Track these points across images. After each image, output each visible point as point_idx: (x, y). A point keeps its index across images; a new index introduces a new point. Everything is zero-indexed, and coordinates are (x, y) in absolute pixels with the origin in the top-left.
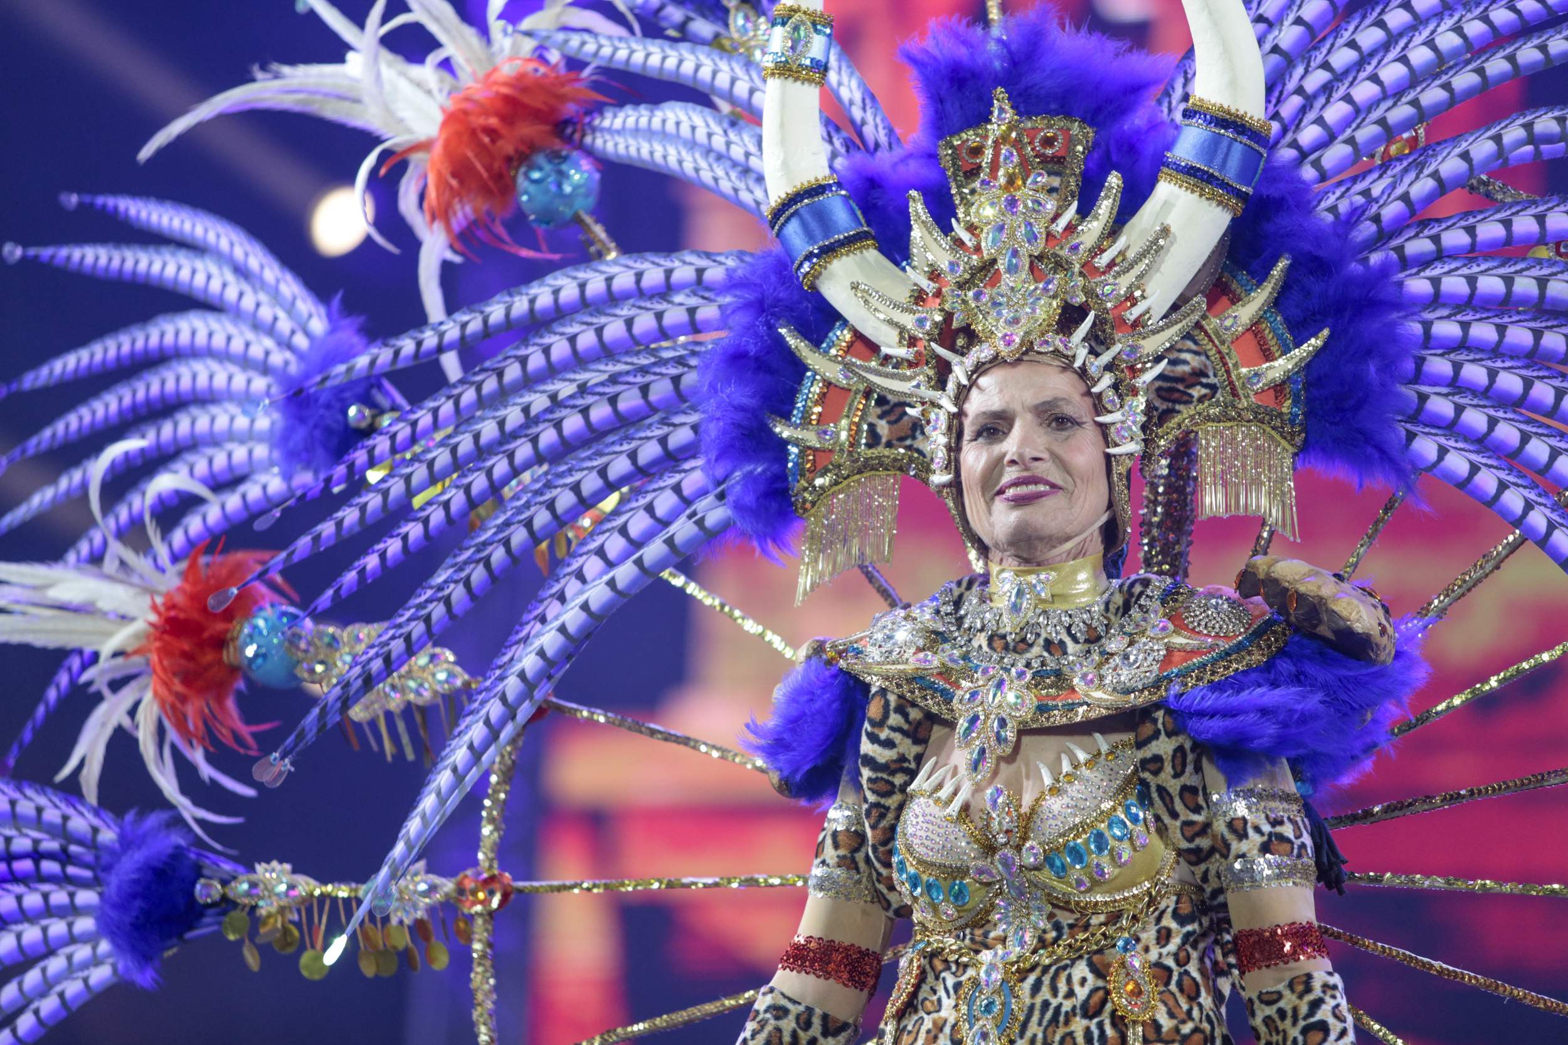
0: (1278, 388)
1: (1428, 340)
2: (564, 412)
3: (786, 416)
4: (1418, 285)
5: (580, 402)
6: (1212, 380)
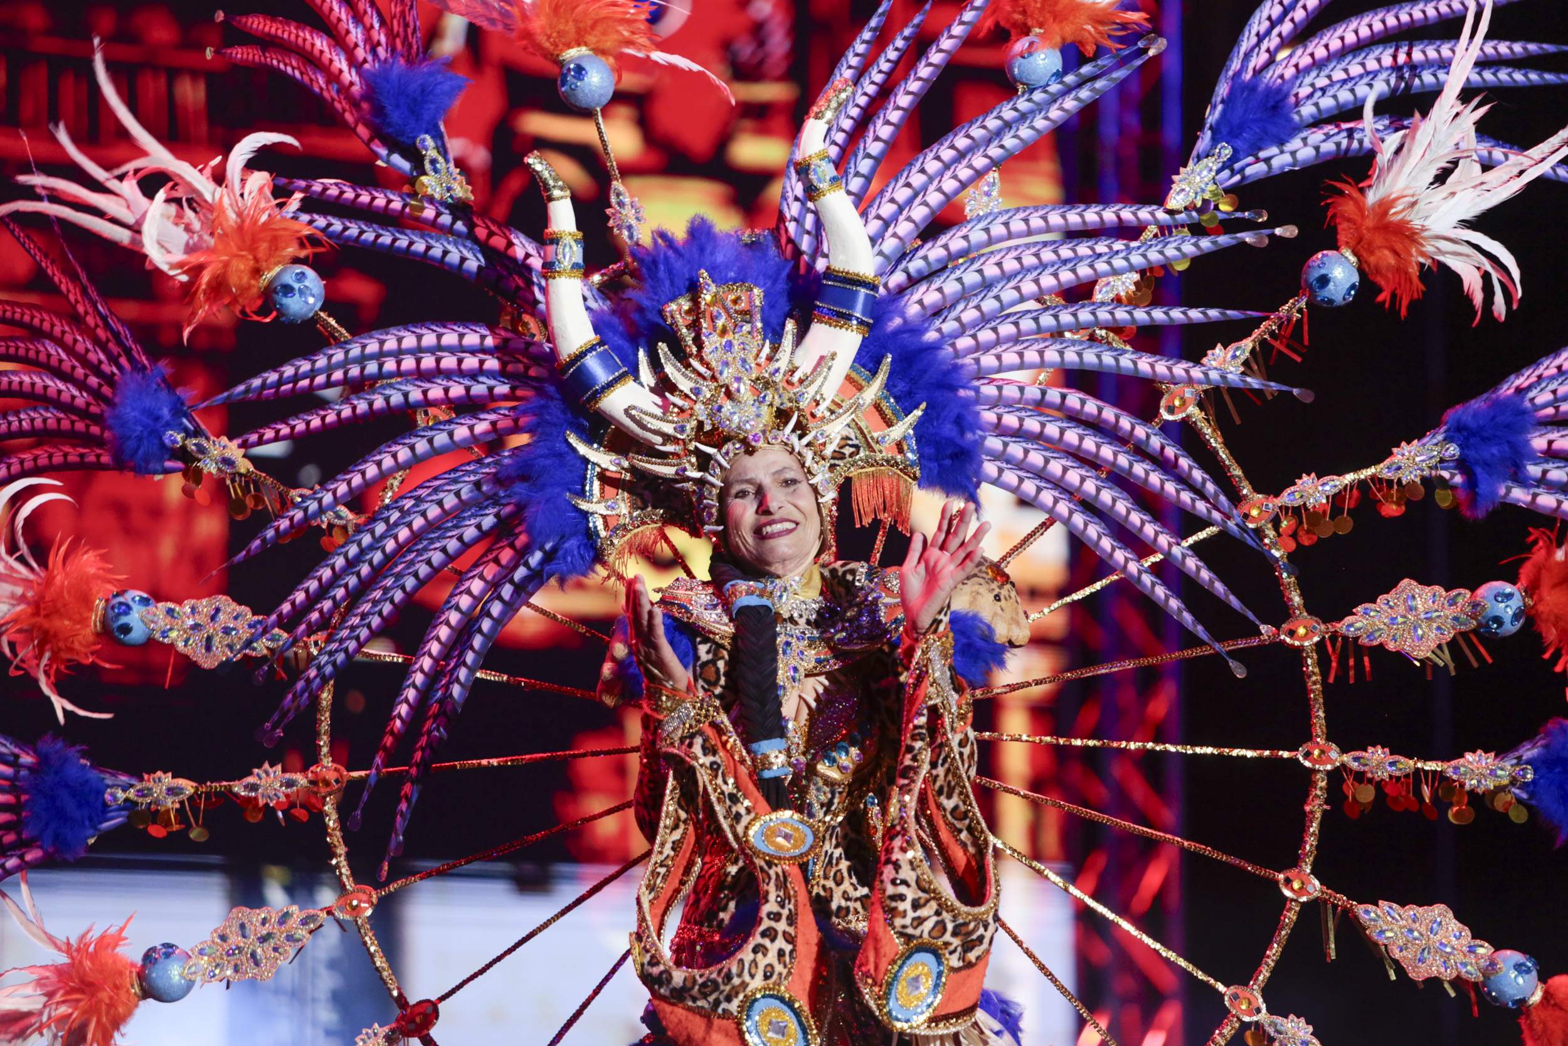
0: (901, 446)
2: (426, 505)
3: (583, 494)
5: (434, 497)
6: (855, 442)
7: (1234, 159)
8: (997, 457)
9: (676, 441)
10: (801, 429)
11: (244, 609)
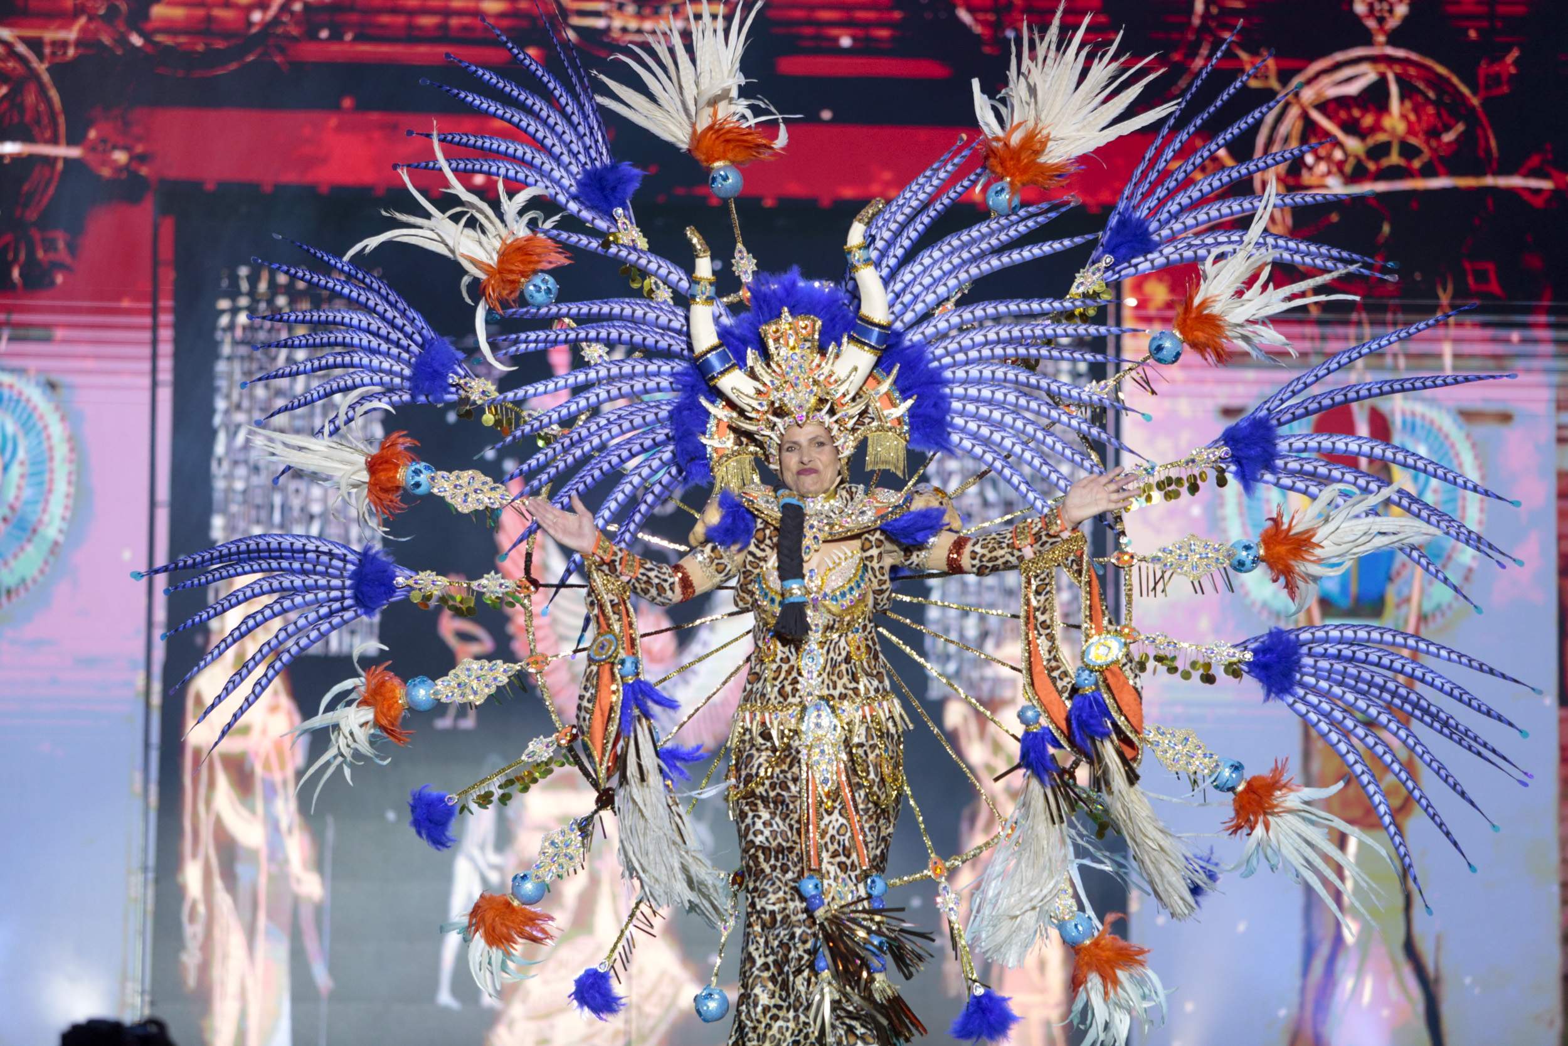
0: (899, 420)
1: (952, 396)
3: (704, 433)
4: (948, 374)
6: (872, 416)
7: (1115, 264)
8: (962, 414)
9: (758, 411)
10: (832, 412)
11: (489, 479)
